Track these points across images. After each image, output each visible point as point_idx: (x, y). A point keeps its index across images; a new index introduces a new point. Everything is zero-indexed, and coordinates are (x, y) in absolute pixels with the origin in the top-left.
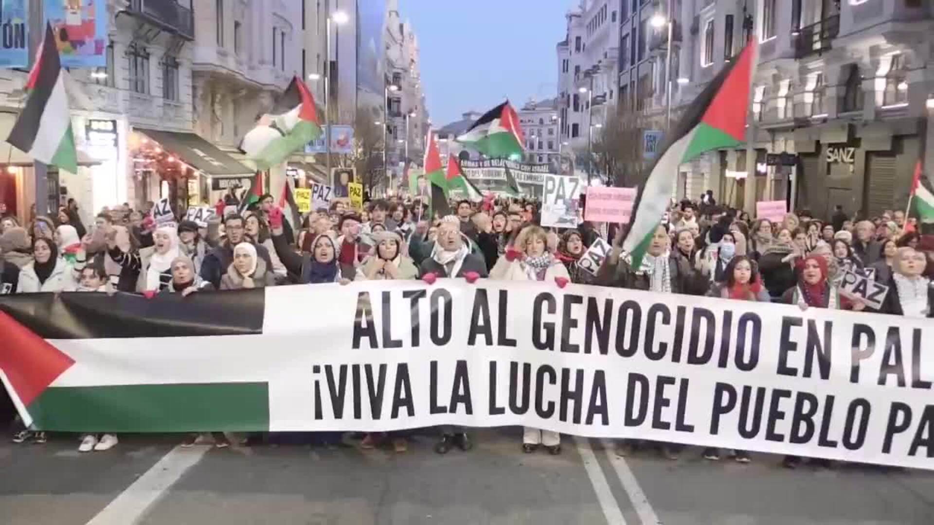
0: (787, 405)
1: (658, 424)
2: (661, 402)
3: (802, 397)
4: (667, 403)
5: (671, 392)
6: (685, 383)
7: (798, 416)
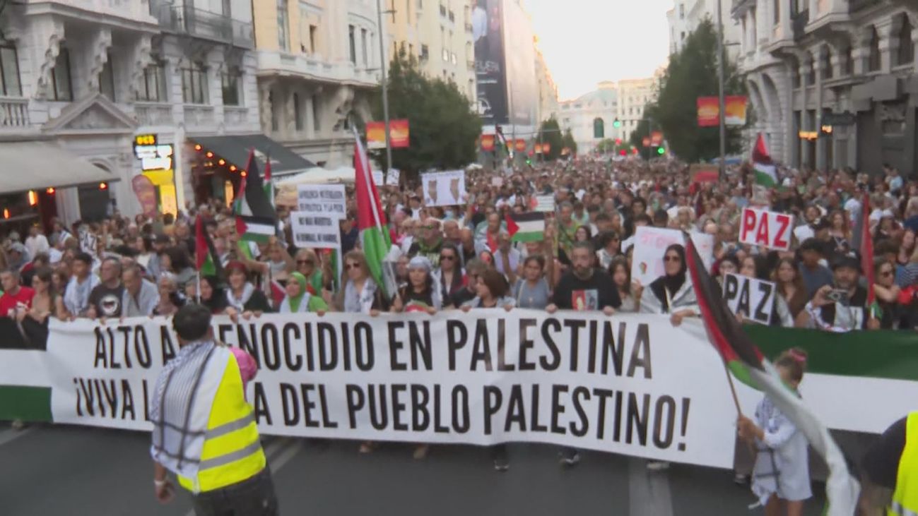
0: (405, 397)
1: (310, 423)
2: (309, 406)
3: (415, 388)
4: (312, 405)
5: (314, 396)
6: (322, 388)
7: (416, 407)
